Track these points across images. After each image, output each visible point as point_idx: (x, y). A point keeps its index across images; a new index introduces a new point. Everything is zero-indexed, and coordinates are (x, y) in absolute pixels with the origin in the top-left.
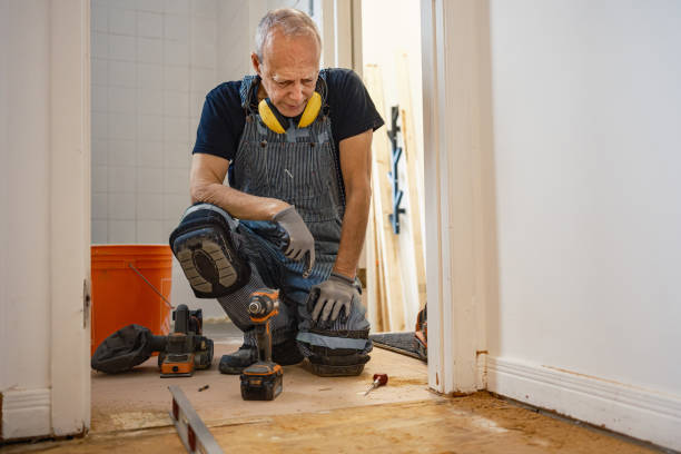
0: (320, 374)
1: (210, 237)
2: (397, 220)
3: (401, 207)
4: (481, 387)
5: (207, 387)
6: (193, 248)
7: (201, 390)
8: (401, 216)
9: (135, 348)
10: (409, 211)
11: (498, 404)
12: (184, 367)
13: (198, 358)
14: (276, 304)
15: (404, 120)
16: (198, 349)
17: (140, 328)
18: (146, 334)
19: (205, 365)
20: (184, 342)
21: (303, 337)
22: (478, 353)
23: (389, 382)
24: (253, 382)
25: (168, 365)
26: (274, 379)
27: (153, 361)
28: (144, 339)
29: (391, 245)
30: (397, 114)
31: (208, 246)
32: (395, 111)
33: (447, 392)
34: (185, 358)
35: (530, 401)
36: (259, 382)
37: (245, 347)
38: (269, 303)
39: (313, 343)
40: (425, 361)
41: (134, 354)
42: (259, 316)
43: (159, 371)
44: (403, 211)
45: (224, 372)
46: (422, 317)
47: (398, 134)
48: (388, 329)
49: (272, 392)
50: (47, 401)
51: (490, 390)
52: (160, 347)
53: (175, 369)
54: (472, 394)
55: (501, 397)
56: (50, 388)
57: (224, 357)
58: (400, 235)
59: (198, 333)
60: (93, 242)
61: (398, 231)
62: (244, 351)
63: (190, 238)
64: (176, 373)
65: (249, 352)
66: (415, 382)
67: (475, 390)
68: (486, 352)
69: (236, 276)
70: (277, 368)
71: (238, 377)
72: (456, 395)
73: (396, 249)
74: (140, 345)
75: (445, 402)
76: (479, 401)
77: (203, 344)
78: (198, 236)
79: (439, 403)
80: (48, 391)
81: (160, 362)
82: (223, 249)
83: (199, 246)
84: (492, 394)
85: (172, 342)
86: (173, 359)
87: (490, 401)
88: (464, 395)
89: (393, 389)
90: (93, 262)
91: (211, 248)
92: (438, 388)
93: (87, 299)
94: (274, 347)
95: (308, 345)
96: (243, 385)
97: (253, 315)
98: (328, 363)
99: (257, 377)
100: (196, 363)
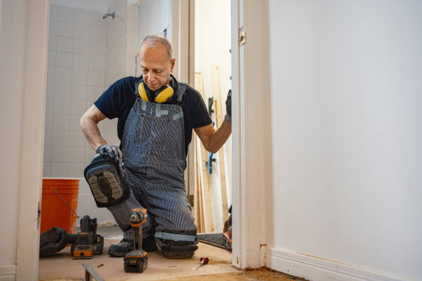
0: (168, 257)
1: (109, 170)
2: (211, 165)
3: (213, 157)
4: (263, 265)
5: (102, 265)
6: (98, 176)
7: (99, 267)
8: (213, 163)
9: (57, 241)
10: (218, 160)
11: (272, 275)
12: (87, 253)
13: (95, 248)
14: (146, 216)
15: (216, 106)
16: (95, 242)
17: (60, 229)
18: (65, 232)
19: (99, 252)
20: (87, 238)
21: (158, 235)
22: (261, 245)
23: (209, 262)
24: (131, 262)
25: (77, 252)
26: (143, 260)
27: (67, 249)
28: (63, 236)
29: (206, 180)
30: (212, 103)
31: (107, 174)
32: (211, 100)
33: (243, 268)
34: (88, 248)
35: (290, 273)
36: (135, 262)
37: (124, 240)
38: (142, 215)
39: (165, 238)
40: (230, 250)
41: (57, 245)
42: (136, 223)
43: (71, 255)
44: (214, 160)
45: (112, 256)
46: (228, 224)
47: (212, 114)
48: (204, 231)
49: (142, 268)
50: (14, 272)
51: (268, 267)
52: (72, 241)
53: (82, 254)
54: (257, 269)
55: (274, 271)
56: (16, 264)
57: (112, 246)
58: (212, 175)
59: (94, 232)
60: (44, 176)
61: (211, 172)
62: (123, 243)
63: (96, 170)
64: (82, 257)
65: (126, 243)
66: (224, 262)
67: (259, 267)
68: (265, 245)
69: (122, 193)
70: (145, 253)
71: (122, 259)
72: (248, 270)
73: (210, 183)
74: (60, 240)
75: (242, 274)
76: (262, 273)
77: (99, 239)
78: (101, 169)
79: (239, 274)
80: (15, 266)
81: (72, 250)
82: (116, 177)
83: (102, 174)
84: (269, 269)
85: (80, 238)
86: (80, 248)
87: (267, 273)
88: (253, 270)
89: (212, 266)
90: (43, 189)
91: (109, 175)
92: (238, 266)
93: (39, 212)
94: (143, 240)
95: (161, 239)
96: (125, 264)
97: (132, 222)
98: (173, 250)
99: (134, 259)
100: (93, 251)
